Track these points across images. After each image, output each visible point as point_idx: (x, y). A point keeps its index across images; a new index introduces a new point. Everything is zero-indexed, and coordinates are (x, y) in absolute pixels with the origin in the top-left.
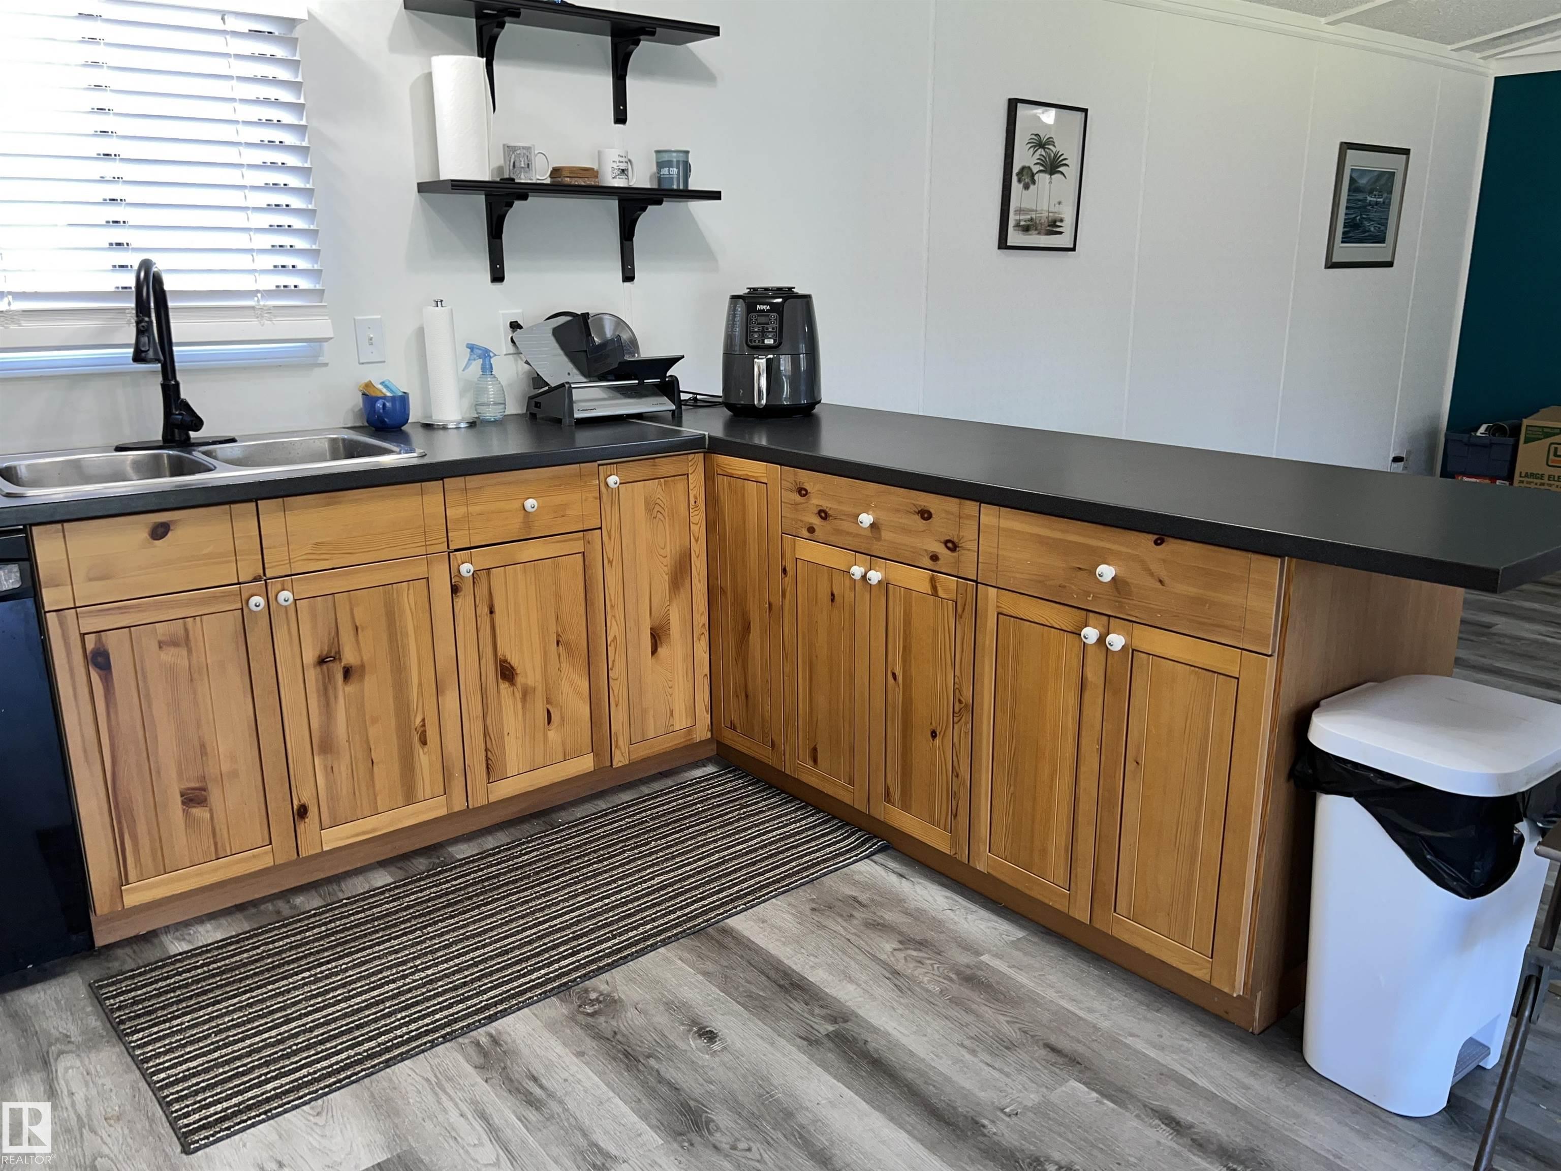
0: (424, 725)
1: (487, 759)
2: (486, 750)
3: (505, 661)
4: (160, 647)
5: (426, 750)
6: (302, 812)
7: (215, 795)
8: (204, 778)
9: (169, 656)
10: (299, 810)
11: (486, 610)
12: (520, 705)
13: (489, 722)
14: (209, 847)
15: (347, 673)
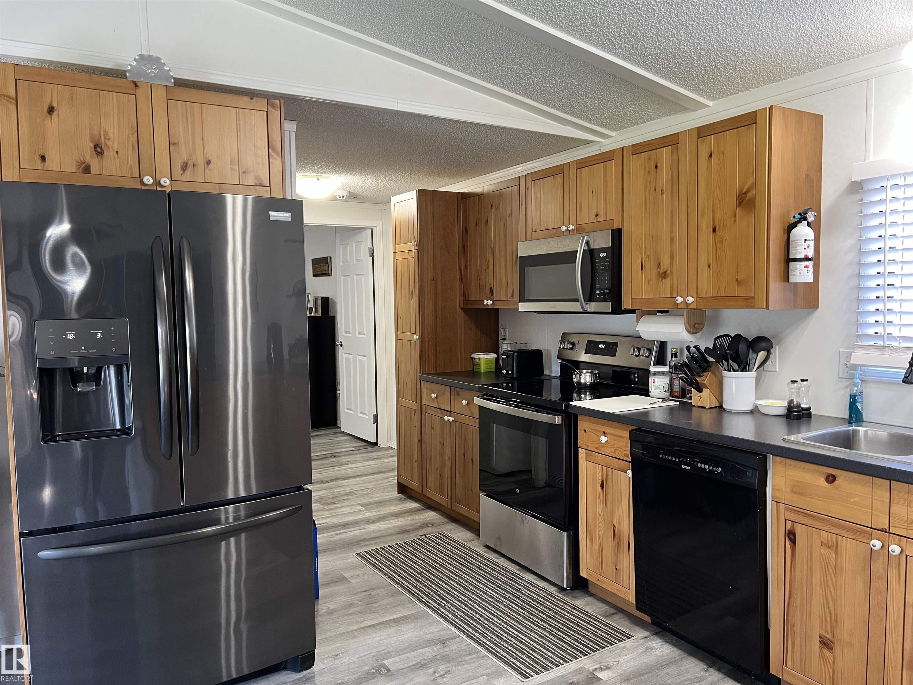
4: (822, 544)
7: (838, 649)
8: (832, 635)
9: (824, 551)
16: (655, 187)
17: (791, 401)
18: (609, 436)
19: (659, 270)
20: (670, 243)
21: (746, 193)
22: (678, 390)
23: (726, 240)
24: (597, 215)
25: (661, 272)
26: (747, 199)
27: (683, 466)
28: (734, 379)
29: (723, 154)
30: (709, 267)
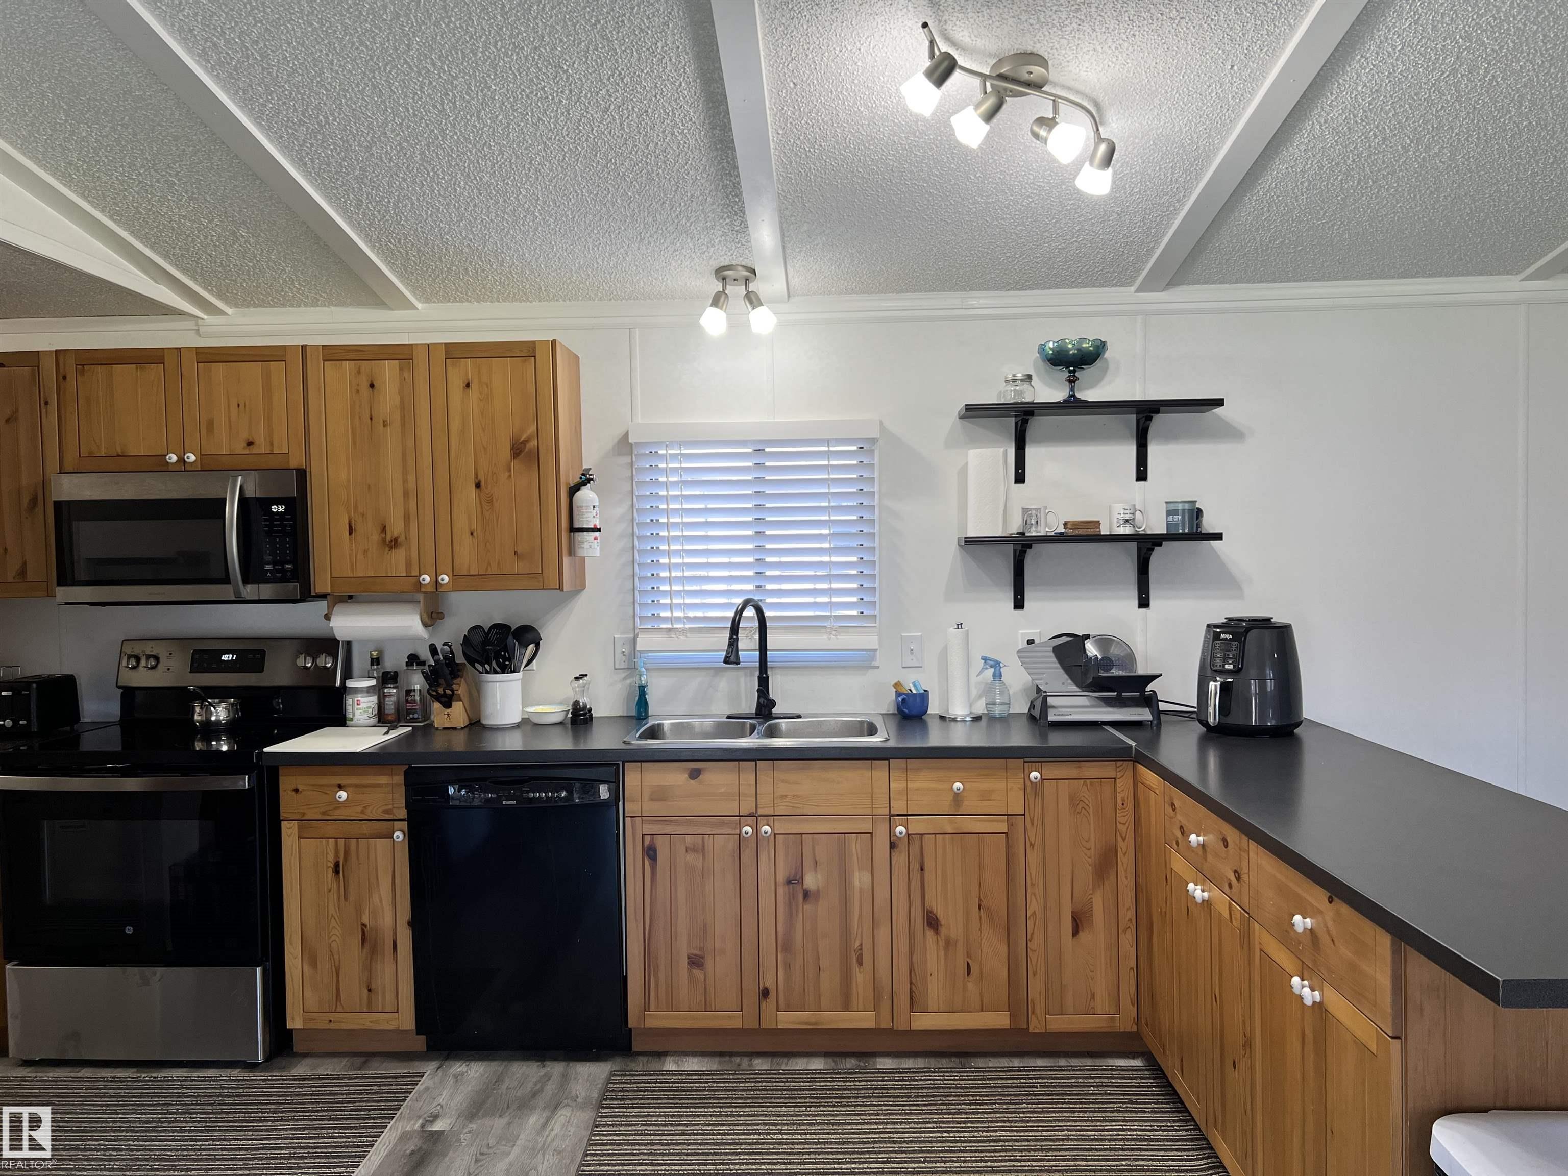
0: (861, 949)
1: (911, 992)
2: (911, 983)
3: (931, 912)
4: (687, 851)
5: (861, 970)
6: (765, 993)
7: (709, 963)
8: (702, 949)
9: (690, 858)
10: (763, 991)
11: (917, 866)
12: (942, 953)
13: (915, 960)
14: (701, 1001)
15: (806, 894)
16: (371, 415)
17: (576, 703)
18: (351, 789)
19: (384, 536)
20: (402, 498)
21: (524, 443)
22: (392, 711)
23: (497, 500)
24: (250, 444)
25: (388, 538)
26: (526, 450)
27: (504, 803)
28: (498, 684)
29: (488, 387)
30: (472, 534)
